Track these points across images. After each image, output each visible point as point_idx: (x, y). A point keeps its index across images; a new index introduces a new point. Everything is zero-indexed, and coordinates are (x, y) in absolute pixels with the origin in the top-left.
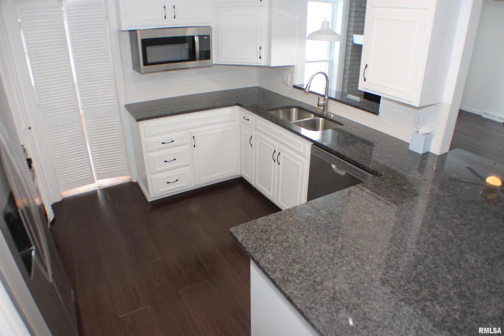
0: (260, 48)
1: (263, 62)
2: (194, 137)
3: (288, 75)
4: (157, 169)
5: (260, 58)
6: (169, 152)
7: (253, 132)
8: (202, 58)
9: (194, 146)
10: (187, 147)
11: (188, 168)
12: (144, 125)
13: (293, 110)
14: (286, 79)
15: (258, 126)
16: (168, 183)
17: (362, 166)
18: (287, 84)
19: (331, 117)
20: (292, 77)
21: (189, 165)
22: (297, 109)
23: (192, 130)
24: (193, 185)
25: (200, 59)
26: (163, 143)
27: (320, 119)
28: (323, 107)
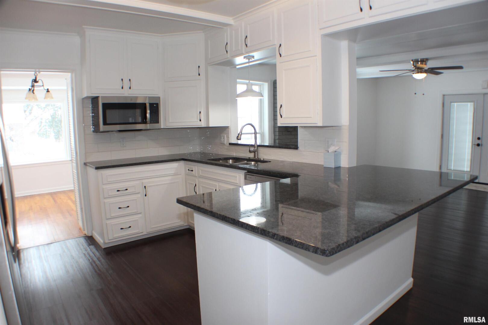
0: (200, 112)
1: (203, 124)
2: (145, 187)
3: (224, 136)
4: (113, 215)
5: (200, 120)
6: (123, 200)
7: (197, 180)
8: (152, 122)
9: (146, 196)
10: (139, 195)
11: (140, 216)
12: (102, 174)
13: (230, 161)
14: (223, 139)
15: (201, 174)
16: (122, 229)
17: (285, 175)
18: (225, 144)
19: (261, 159)
20: (228, 137)
21: (141, 213)
22: (233, 160)
23: (144, 181)
24: (145, 233)
25: (151, 123)
26: (118, 191)
27: (252, 163)
28: (254, 153)
